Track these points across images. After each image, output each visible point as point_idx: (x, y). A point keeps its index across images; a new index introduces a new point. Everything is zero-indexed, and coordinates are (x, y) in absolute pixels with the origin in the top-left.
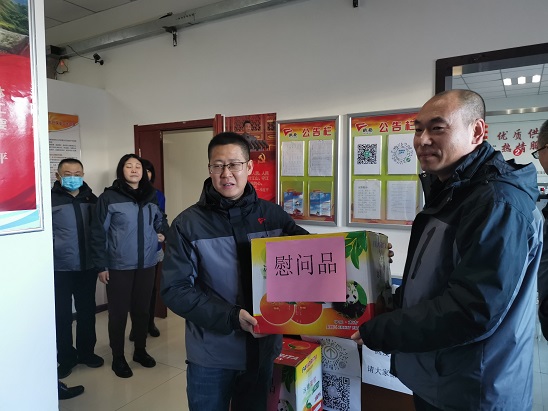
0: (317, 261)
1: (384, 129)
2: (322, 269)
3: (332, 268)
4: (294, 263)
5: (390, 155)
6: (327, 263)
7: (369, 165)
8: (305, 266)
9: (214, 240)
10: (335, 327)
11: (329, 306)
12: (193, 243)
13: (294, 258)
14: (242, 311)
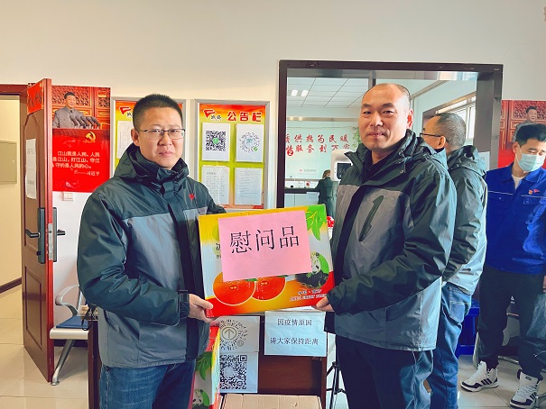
0: (278, 235)
1: (232, 118)
2: (284, 242)
3: (294, 240)
4: (252, 240)
5: (239, 143)
6: (288, 237)
7: (218, 151)
8: (265, 241)
9: (149, 217)
10: (299, 298)
11: (293, 278)
12: (126, 221)
13: (253, 233)
14: (192, 296)
